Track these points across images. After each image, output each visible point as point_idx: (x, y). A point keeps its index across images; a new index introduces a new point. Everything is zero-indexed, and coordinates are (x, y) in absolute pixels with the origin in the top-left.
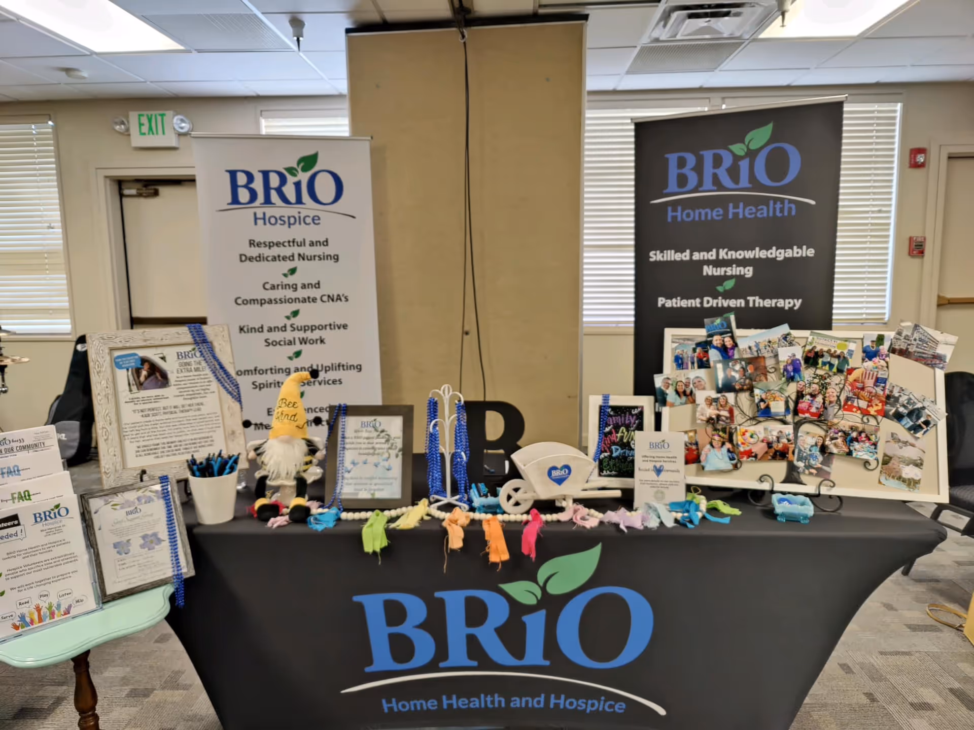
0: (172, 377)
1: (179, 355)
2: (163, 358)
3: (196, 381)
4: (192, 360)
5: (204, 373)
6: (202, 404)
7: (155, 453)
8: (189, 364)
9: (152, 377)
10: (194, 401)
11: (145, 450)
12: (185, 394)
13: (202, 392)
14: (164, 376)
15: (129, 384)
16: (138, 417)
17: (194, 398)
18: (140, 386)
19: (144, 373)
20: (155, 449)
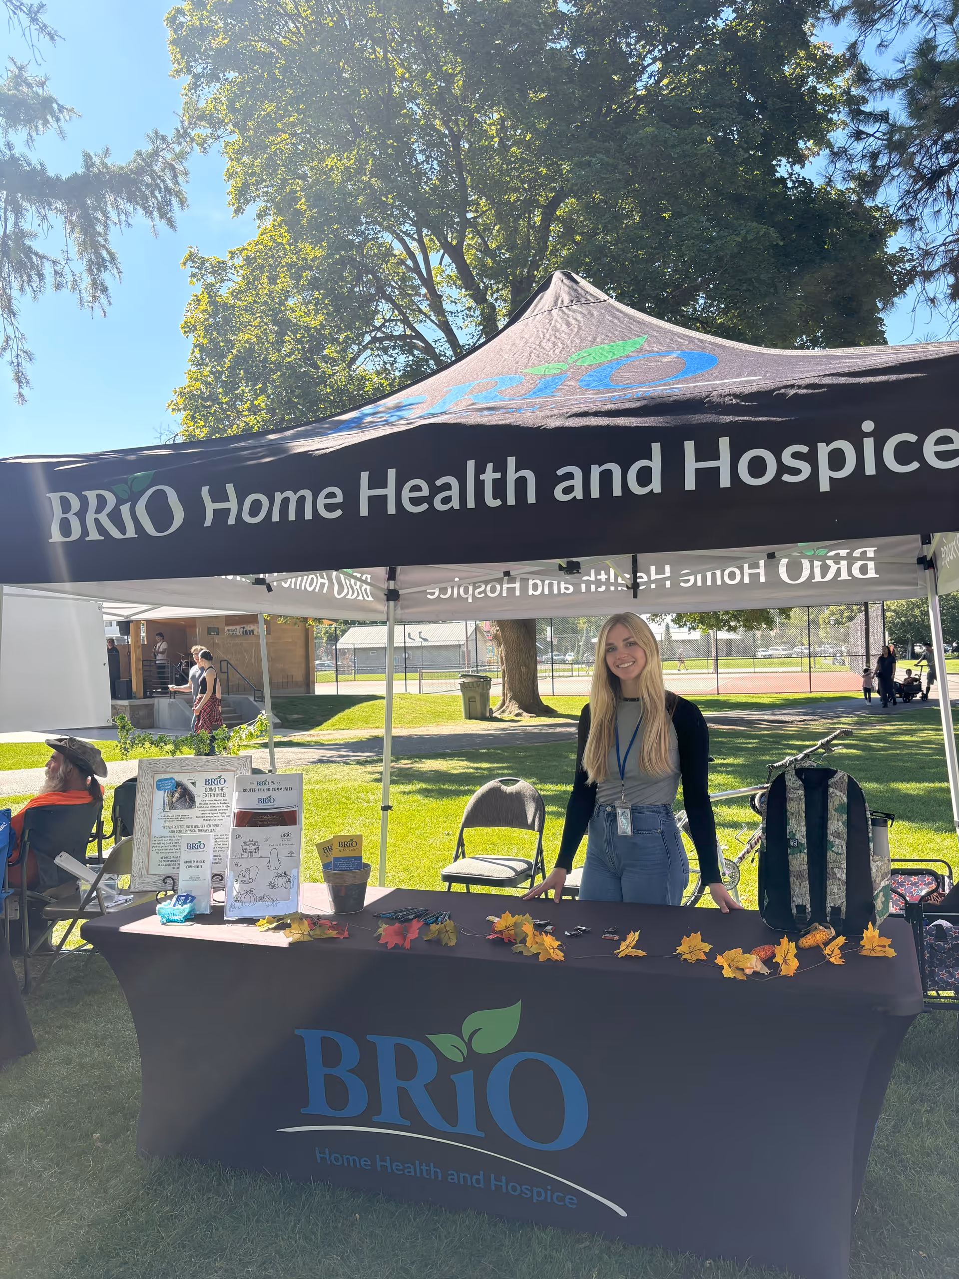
0: (197, 800)
1: (207, 782)
2: (194, 784)
3: (217, 805)
4: (217, 786)
5: (225, 798)
6: (218, 826)
7: (174, 865)
8: (213, 790)
9: (183, 799)
10: (211, 823)
11: (165, 861)
12: (206, 815)
13: (220, 815)
14: (192, 799)
15: (164, 804)
16: (166, 833)
17: (212, 820)
18: (172, 806)
19: (177, 795)
20: (174, 861)
